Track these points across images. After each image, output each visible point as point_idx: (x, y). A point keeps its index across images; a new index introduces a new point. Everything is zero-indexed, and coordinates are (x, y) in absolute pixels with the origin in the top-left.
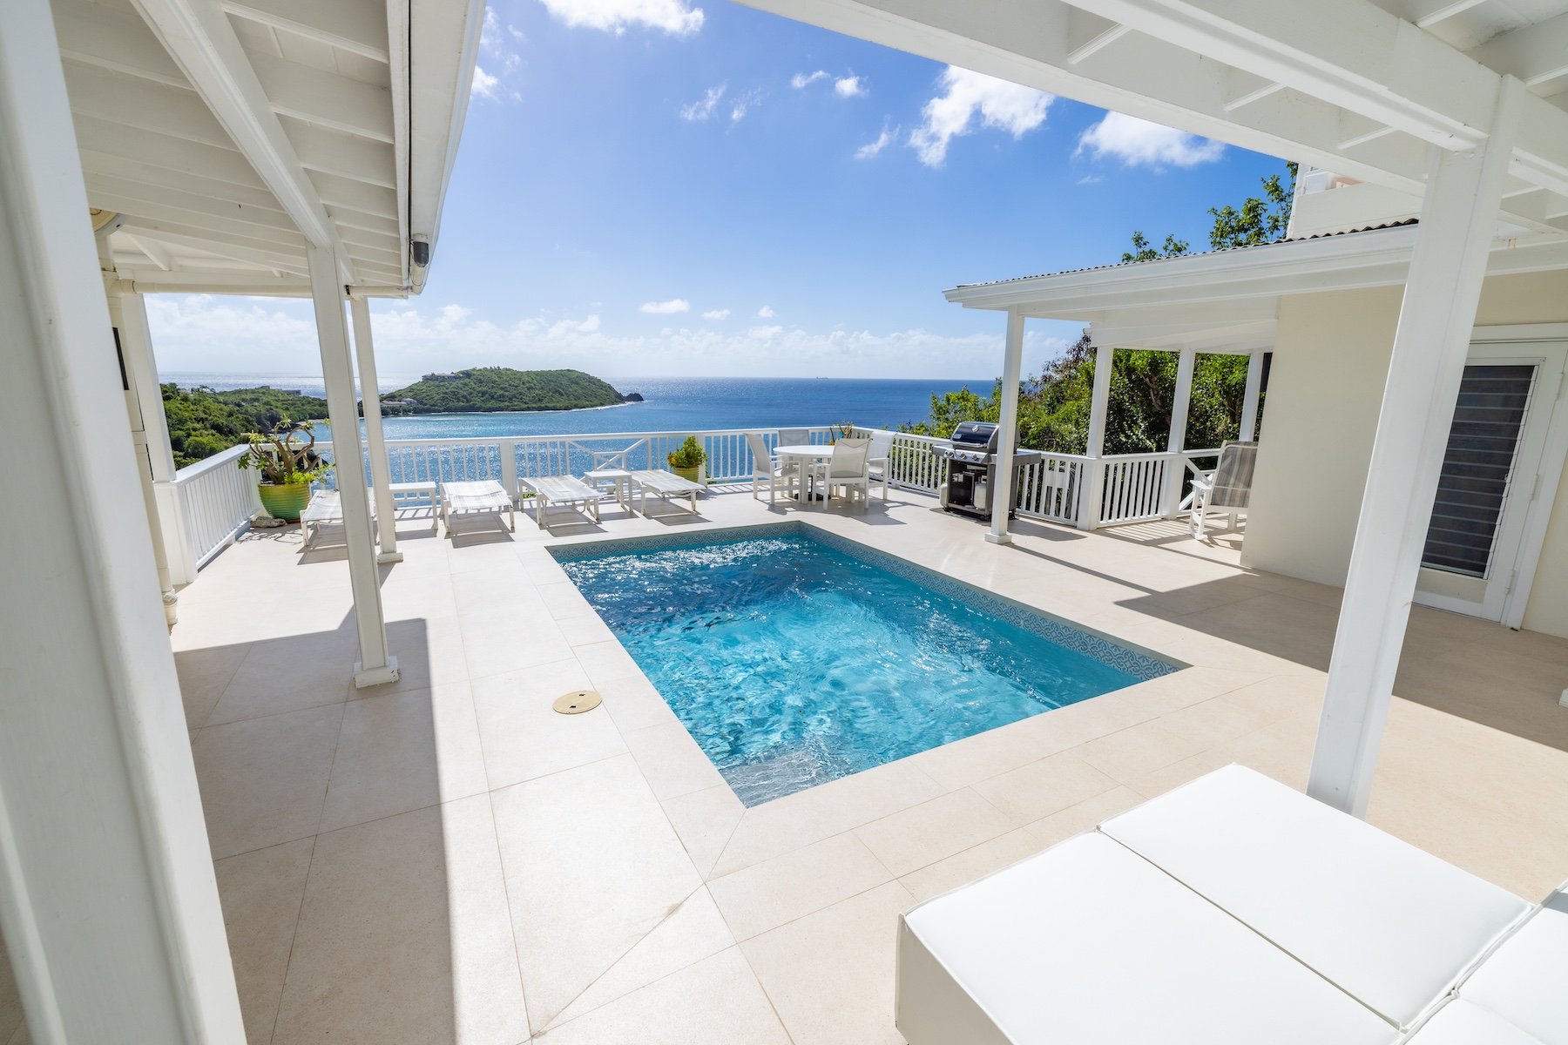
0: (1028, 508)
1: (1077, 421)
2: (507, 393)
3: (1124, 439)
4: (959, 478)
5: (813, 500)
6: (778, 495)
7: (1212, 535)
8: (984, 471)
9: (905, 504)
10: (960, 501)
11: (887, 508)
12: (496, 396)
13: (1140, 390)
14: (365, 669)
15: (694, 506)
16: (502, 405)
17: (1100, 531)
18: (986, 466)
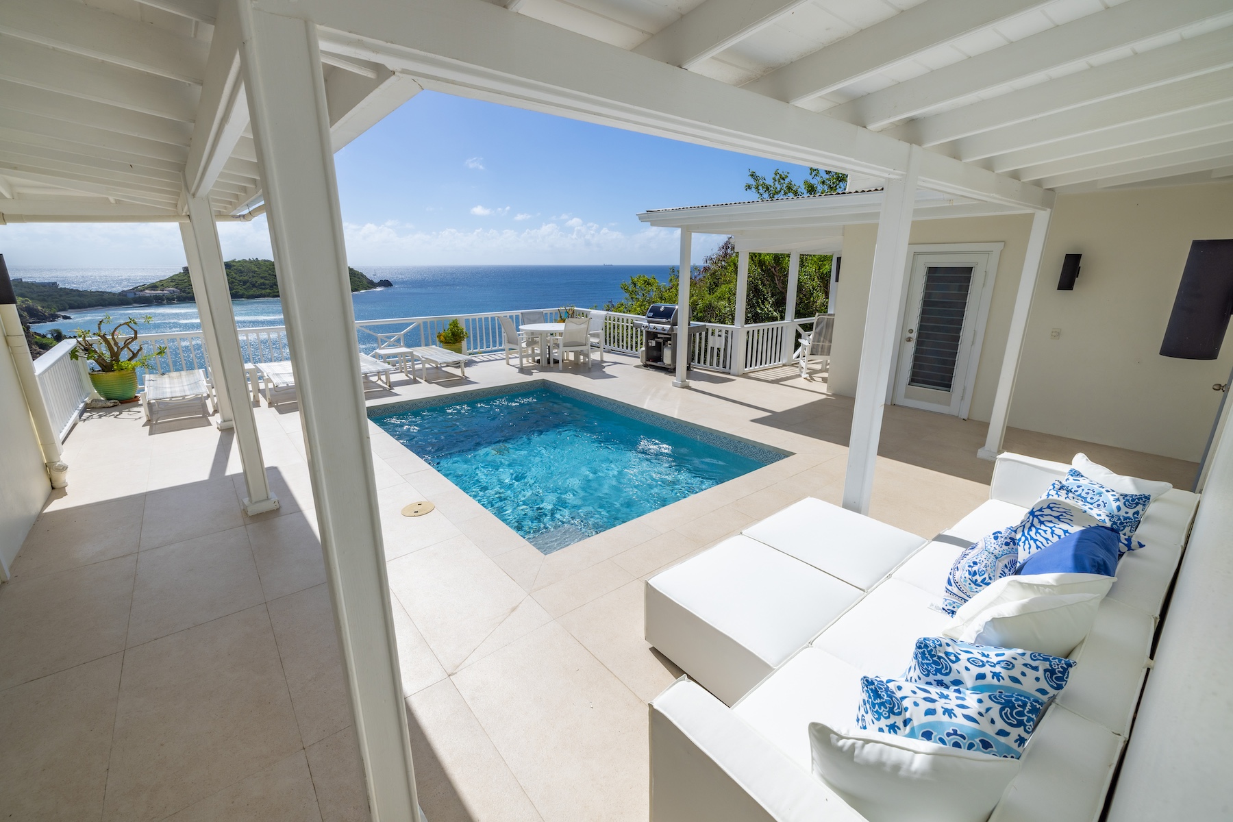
0: (699, 362)
1: (729, 298)
2: (267, 282)
3: (759, 311)
4: (653, 343)
5: (551, 363)
6: (524, 360)
7: (812, 373)
8: (670, 338)
9: (616, 363)
10: (654, 361)
11: (604, 367)
12: (257, 284)
13: (769, 276)
14: (253, 502)
15: (463, 373)
16: (263, 292)
17: (745, 375)
18: (670, 335)
